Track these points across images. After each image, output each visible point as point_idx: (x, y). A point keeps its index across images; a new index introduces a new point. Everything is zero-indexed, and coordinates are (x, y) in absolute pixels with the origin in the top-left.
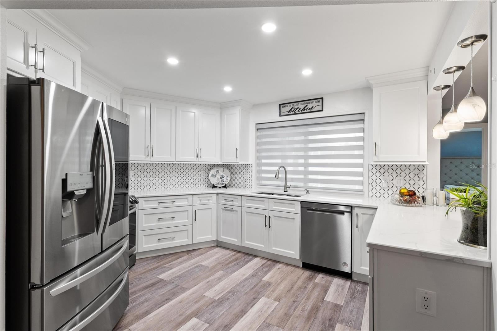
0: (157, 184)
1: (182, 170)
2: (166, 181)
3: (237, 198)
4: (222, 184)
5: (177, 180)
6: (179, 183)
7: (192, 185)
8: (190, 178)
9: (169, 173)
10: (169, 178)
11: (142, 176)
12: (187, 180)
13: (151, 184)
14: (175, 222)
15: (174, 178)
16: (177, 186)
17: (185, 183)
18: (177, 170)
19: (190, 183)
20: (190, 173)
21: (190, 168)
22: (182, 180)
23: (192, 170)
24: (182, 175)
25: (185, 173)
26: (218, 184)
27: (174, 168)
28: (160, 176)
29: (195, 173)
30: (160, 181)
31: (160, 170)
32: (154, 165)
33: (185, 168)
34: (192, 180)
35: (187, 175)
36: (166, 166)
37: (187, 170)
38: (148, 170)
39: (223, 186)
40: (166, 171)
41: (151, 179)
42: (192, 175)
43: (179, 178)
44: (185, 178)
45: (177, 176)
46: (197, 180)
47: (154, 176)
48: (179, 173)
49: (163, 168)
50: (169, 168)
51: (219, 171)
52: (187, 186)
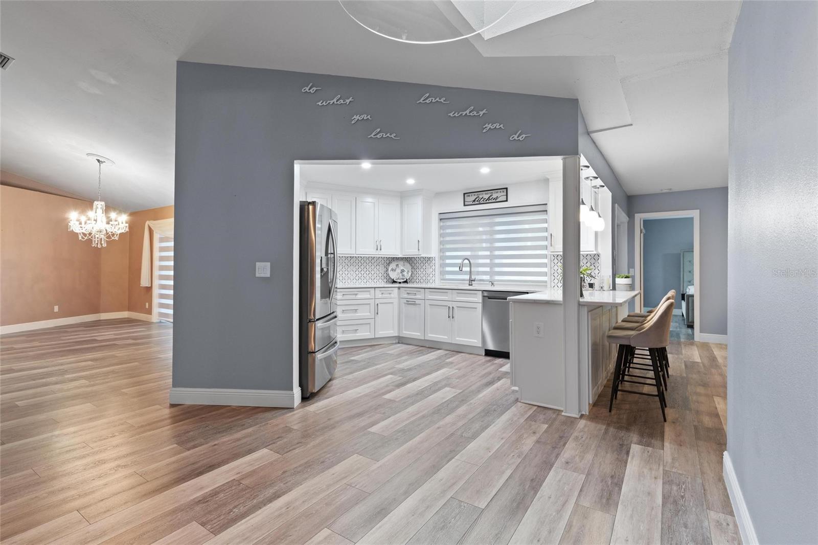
1: (360, 264)
2: (344, 275)
3: (420, 291)
4: (403, 279)
5: (355, 275)
6: (357, 278)
7: (370, 281)
8: (368, 272)
9: (346, 267)
10: (346, 272)
12: (365, 275)
14: (358, 314)
15: (352, 272)
16: (355, 281)
17: (362, 278)
18: (354, 264)
19: (368, 278)
20: (368, 267)
21: (368, 262)
22: (360, 275)
23: (370, 264)
24: (360, 270)
25: (362, 267)
26: (398, 279)
27: (352, 261)
29: (373, 267)
33: (362, 262)
34: (370, 275)
35: (365, 270)
37: (365, 264)
39: (403, 281)
40: (344, 264)
42: (370, 270)
43: (357, 273)
44: (362, 272)
45: (355, 270)
46: (375, 275)
48: (357, 267)
50: (346, 261)
51: (400, 266)
52: (365, 281)
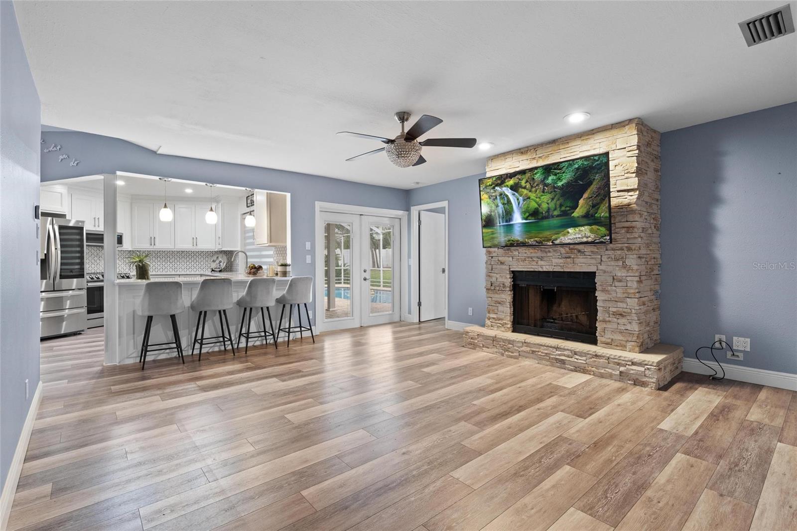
0: (169, 268)
1: (190, 257)
2: (176, 265)
4: (219, 268)
5: (185, 265)
6: (188, 268)
8: (197, 263)
9: (178, 259)
10: (178, 263)
11: (156, 261)
12: (195, 265)
13: (164, 268)
15: (183, 263)
16: (185, 270)
17: (193, 267)
18: (185, 257)
19: (197, 267)
20: (197, 259)
21: (198, 255)
22: (190, 265)
23: (200, 257)
24: (190, 261)
25: (193, 259)
26: (216, 268)
27: (183, 255)
28: (171, 261)
29: (202, 259)
30: (171, 265)
31: (171, 257)
32: (166, 253)
33: (193, 255)
34: (200, 265)
35: (195, 261)
36: (176, 253)
37: (195, 257)
38: (161, 257)
41: (164, 263)
42: (200, 261)
43: (188, 263)
44: (193, 263)
45: (185, 261)
46: (204, 265)
47: (166, 261)
48: (188, 259)
49: (173, 255)
